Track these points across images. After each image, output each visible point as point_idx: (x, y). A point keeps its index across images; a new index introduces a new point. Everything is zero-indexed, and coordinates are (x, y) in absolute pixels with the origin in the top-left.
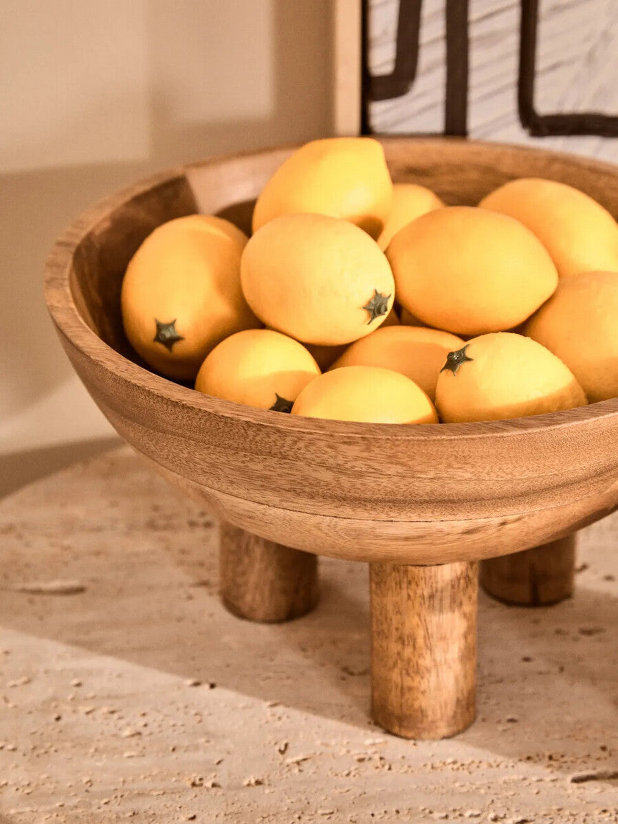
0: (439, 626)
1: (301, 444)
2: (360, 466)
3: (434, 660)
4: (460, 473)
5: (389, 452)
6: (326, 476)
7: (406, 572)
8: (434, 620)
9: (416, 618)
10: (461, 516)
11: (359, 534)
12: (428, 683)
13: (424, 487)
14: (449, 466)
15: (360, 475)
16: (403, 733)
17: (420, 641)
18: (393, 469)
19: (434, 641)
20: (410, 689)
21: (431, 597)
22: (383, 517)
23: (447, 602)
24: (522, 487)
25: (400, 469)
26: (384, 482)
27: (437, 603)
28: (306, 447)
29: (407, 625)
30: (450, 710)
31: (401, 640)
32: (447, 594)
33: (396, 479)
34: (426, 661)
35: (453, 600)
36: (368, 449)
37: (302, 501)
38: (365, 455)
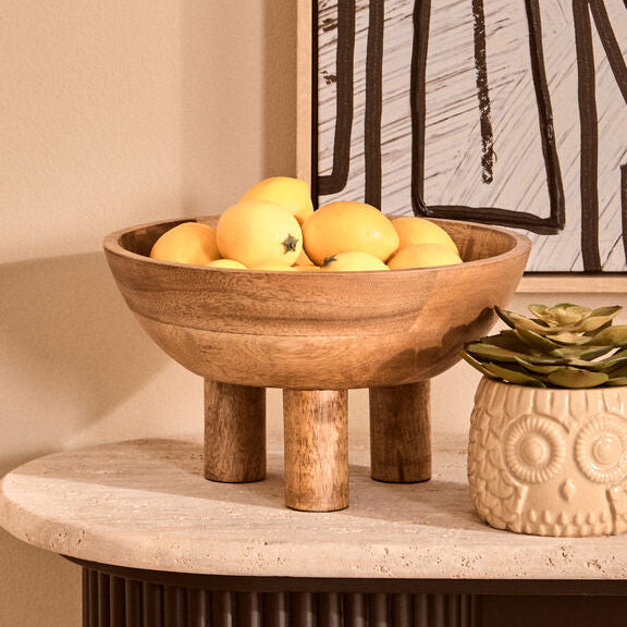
0: (321, 431)
1: (234, 281)
2: (265, 294)
3: (318, 455)
4: (319, 299)
5: (280, 284)
6: (247, 302)
7: (301, 395)
8: (318, 427)
9: (307, 426)
10: (323, 333)
11: (268, 349)
12: (315, 471)
13: (301, 309)
14: (313, 293)
15: (265, 300)
16: (302, 508)
17: (310, 441)
18: (283, 295)
19: (318, 442)
20: (305, 475)
21: (316, 411)
22: (279, 331)
23: (326, 415)
24: (356, 314)
25: (287, 295)
26: (279, 304)
27: (320, 416)
28: (237, 282)
29: (303, 430)
30: (330, 491)
31: (300, 442)
32: (326, 410)
33: (284, 302)
34: (313, 456)
35: (329, 416)
36: (269, 282)
37: (236, 323)
38: (267, 285)
